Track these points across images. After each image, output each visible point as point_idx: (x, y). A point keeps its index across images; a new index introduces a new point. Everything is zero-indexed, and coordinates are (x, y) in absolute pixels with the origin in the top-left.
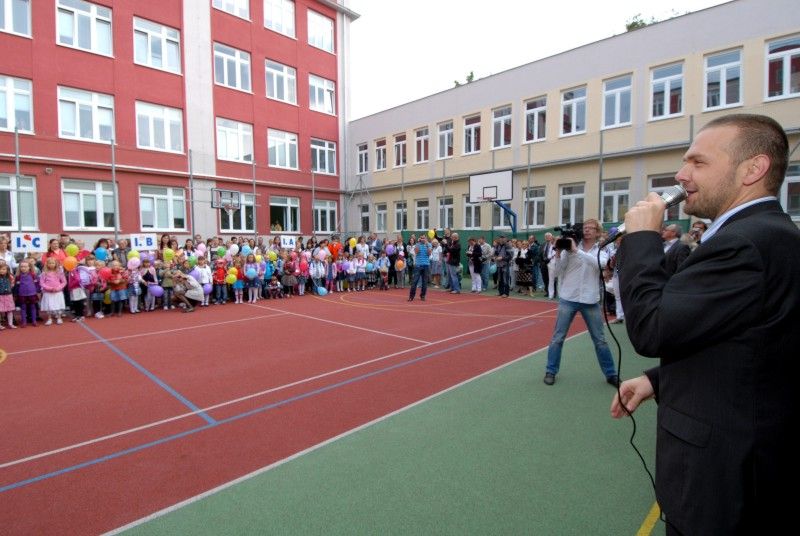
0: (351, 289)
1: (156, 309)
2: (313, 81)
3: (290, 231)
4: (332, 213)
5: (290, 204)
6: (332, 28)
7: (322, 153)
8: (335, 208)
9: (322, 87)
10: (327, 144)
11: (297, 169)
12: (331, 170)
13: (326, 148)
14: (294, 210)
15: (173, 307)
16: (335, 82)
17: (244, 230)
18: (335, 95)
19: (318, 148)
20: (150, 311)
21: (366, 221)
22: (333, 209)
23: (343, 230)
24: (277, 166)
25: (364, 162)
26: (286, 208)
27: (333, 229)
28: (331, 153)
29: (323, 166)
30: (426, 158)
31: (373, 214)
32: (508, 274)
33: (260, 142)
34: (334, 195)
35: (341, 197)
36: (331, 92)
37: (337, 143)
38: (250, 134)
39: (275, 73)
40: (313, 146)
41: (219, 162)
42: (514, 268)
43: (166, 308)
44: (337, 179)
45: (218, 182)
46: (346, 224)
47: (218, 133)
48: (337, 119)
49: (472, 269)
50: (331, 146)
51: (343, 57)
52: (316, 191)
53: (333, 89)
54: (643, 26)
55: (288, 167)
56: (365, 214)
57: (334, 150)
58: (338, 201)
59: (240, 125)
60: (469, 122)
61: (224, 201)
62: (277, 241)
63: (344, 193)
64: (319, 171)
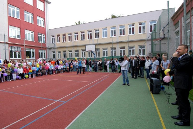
0: (60, 73)
1: (5, 81)
2: (38, 18)
3: (32, 58)
4: (44, 53)
5: (32, 51)
6: (43, 5)
7: (41, 37)
8: (45, 52)
9: (41, 19)
10: (42, 35)
11: (34, 41)
12: (44, 42)
13: (42, 36)
14: (33, 52)
15: (10, 80)
16: (45, 19)
17: (17, 58)
18: (44, 22)
19: (40, 36)
20: (3, 82)
21: (54, 56)
22: (44, 52)
23: (47, 58)
24: (28, 40)
25: (53, 40)
26: (30, 52)
27: (45, 57)
28: (44, 37)
29: (41, 40)
30: (71, 40)
31: (57, 54)
32: (96, 67)
33: (22, 33)
34: (45, 49)
35: (47, 49)
36: (43, 21)
37: (45, 35)
38: (19, 30)
39: (27, 14)
40: (38, 35)
41: (9, 38)
42: (98, 66)
43: (8, 81)
44: (45, 44)
45: (9, 44)
46: (48, 56)
47: (9, 30)
48: (45, 28)
49: (90, 66)
50: (43, 35)
51: (47, 13)
52: (43, 48)
53: (44, 21)
54: (116, 17)
55: (31, 40)
56: (54, 54)
57: (45, 36)
58: (46, 50)
59: (16, 28)
60: (82, 33)
61: (15, 50)
62: (37, 61)
63: (48, 48)
64: (40, 42)
